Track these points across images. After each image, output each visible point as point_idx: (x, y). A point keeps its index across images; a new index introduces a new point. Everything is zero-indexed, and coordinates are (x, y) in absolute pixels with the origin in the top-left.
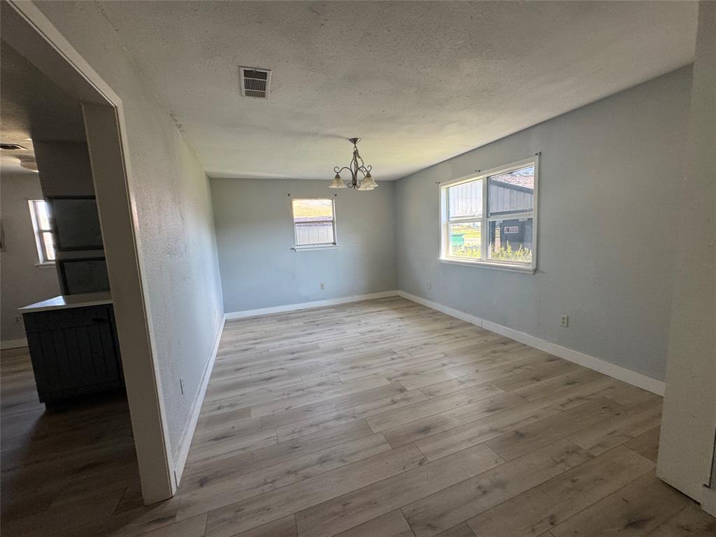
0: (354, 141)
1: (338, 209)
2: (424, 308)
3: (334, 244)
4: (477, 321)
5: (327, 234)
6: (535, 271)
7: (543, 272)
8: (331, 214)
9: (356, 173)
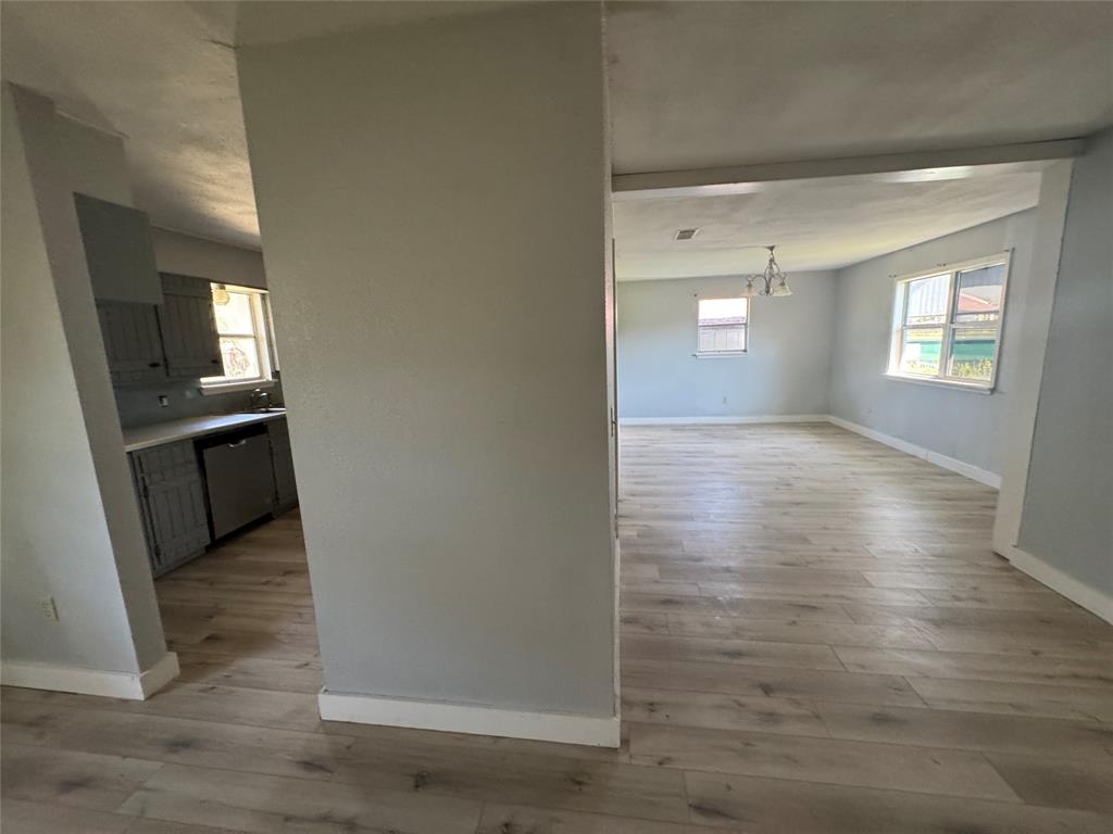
0: (772, 248)
1: (753, 309)
2: (857, 435)
3: (745, 351)
4: (922, 453)
5: (738, 339)
6: (993, 390)
7: (1001, 393)
8: (744, 315)
9: (770, 280)
